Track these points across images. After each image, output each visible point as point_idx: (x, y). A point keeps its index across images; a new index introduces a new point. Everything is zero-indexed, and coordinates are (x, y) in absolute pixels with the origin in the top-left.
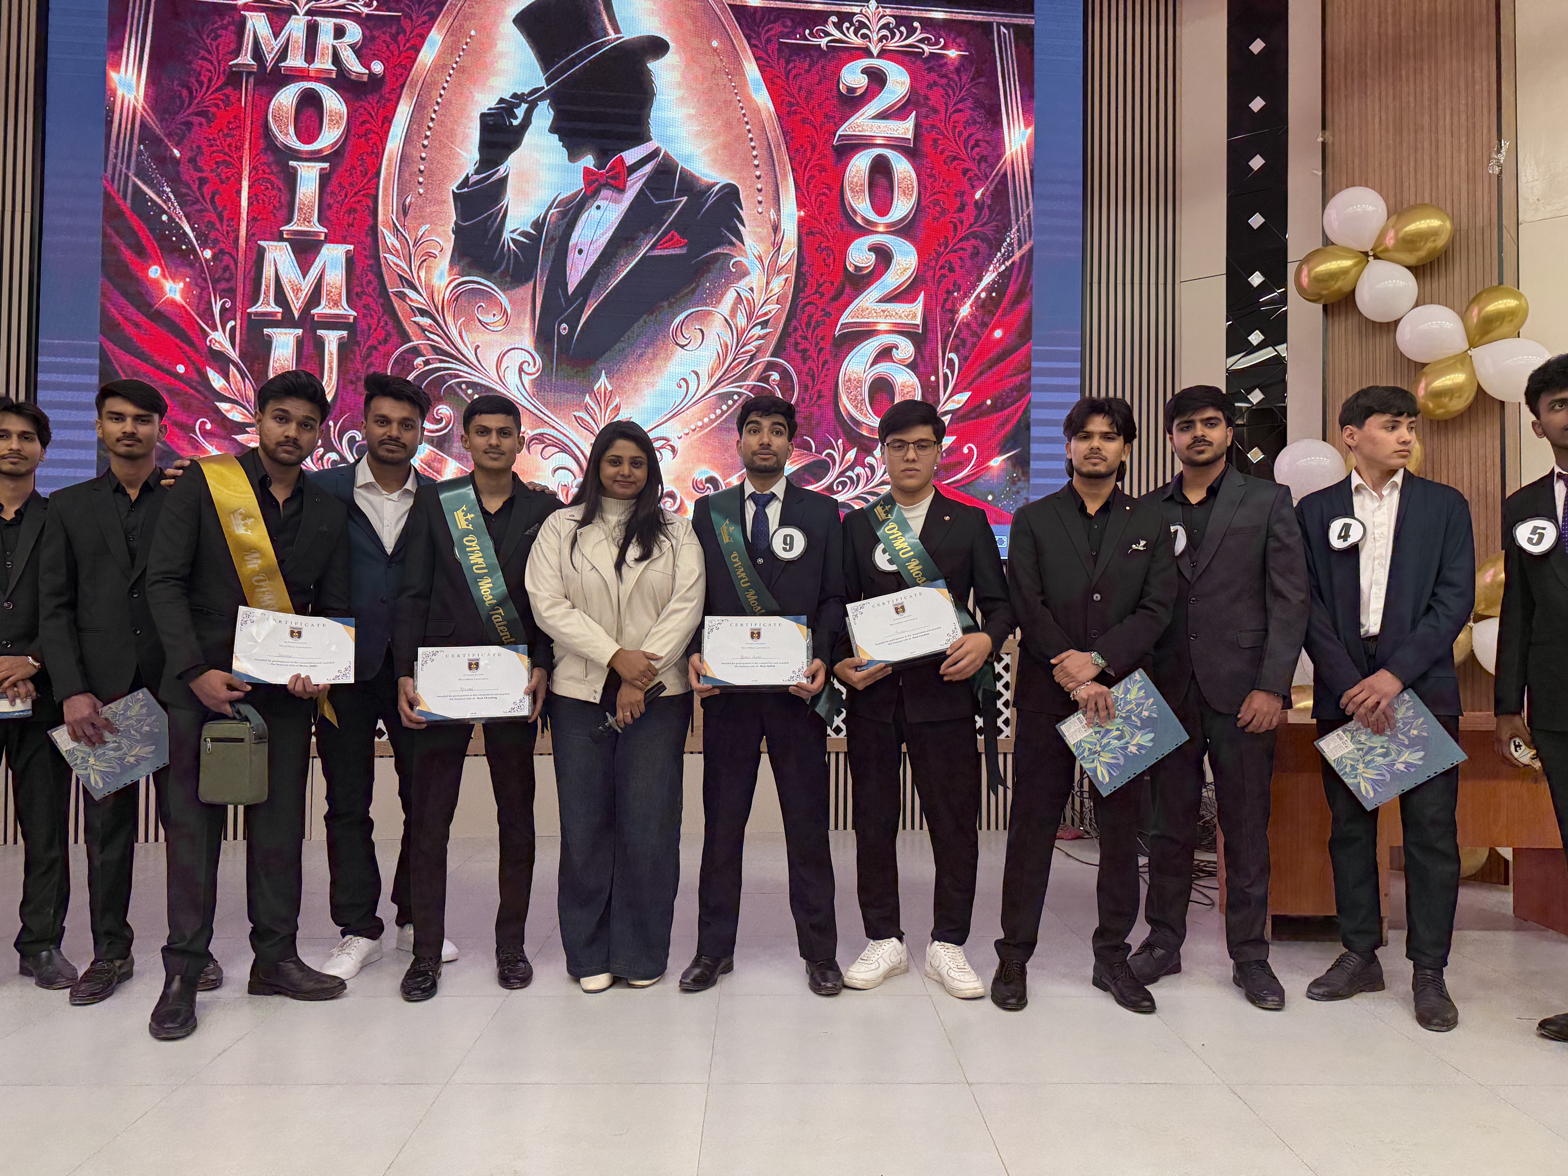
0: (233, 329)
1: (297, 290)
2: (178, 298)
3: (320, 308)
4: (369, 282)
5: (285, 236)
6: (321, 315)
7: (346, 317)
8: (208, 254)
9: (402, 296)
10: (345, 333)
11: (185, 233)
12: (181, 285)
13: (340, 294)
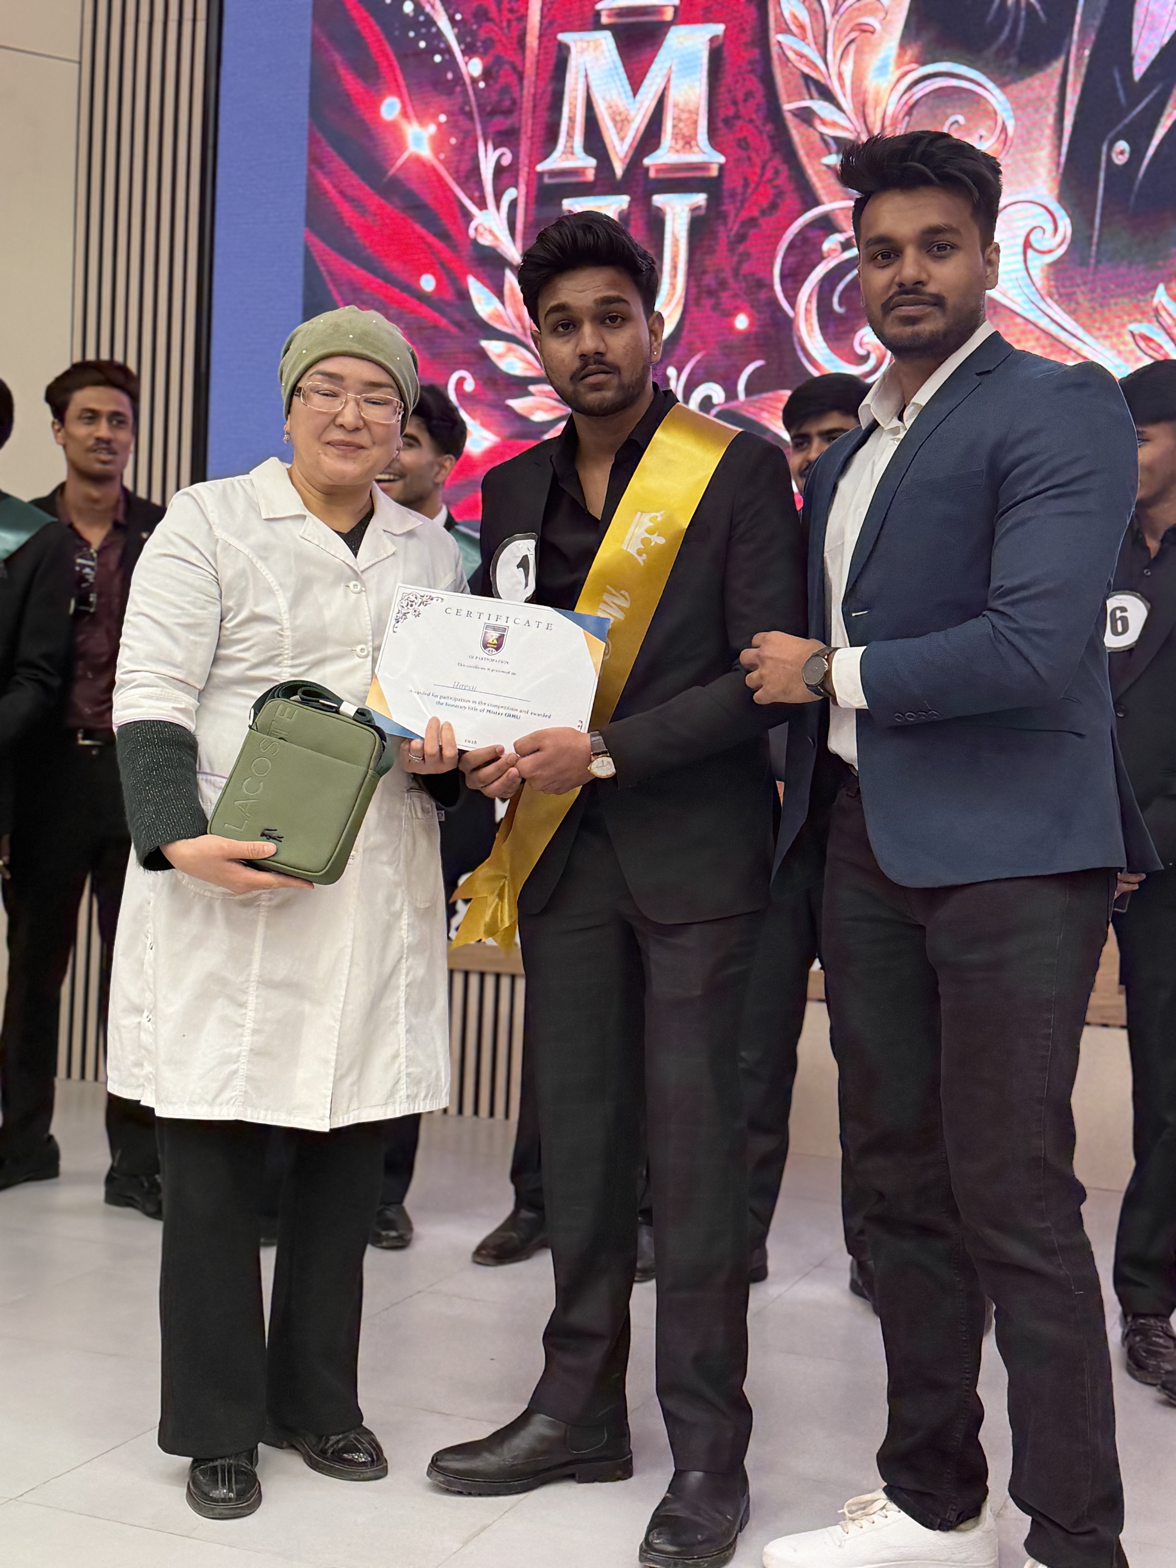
0: (513, 204)
1: (621, 123)
2: (425, 152)
3: (659, 152)
4: (749, 95)
5: (604, 20)
6: (660, 169)
7: (703, 167)
8: (474, 67)
9: (806, 116)
10: (700, 199)
11: (440, 34)
12: (432, 129)
13: (695, 123)
